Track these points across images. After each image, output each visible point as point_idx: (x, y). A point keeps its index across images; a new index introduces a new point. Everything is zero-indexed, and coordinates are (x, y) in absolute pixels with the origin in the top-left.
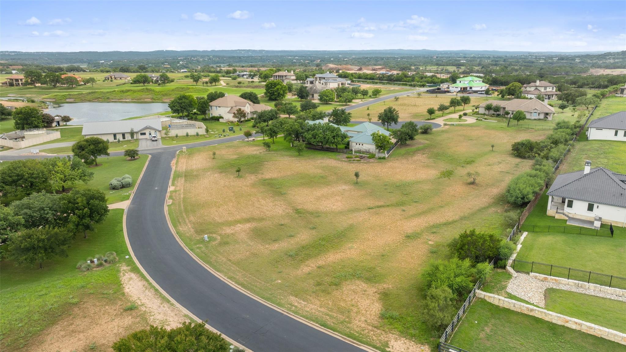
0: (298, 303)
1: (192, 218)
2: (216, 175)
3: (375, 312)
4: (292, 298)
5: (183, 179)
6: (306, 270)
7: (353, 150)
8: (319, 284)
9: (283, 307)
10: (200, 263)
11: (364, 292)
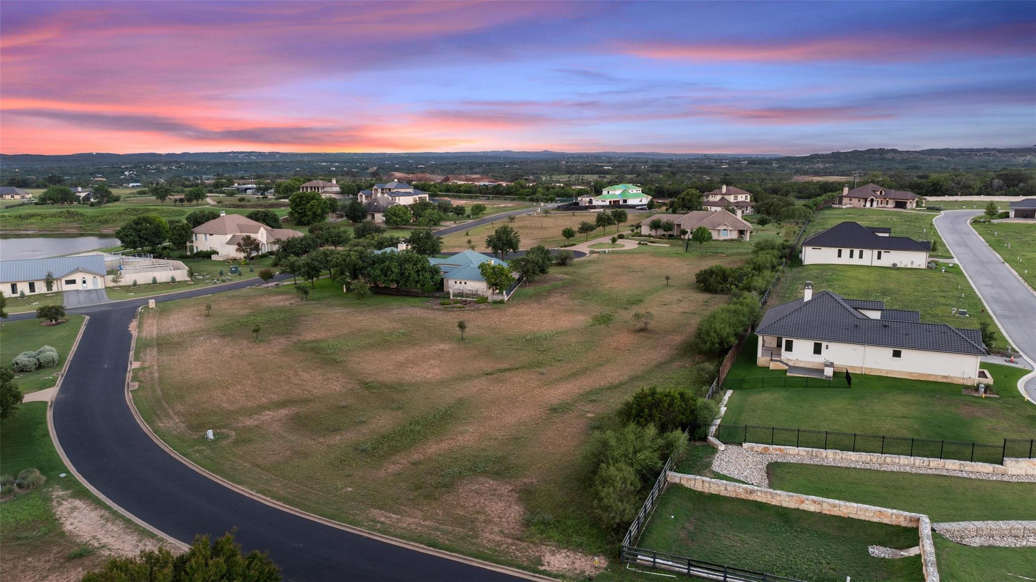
0: (386, 517)
1: (179, 407)
2: (215, 341)
3: (515, 518)
4: (375, 512)
5: (155, 350)
6: (392, 469)
7: (451, 291)
8: (418, 487)
9: (361, 526)
10: (204, 474)
11: (493, 492)
